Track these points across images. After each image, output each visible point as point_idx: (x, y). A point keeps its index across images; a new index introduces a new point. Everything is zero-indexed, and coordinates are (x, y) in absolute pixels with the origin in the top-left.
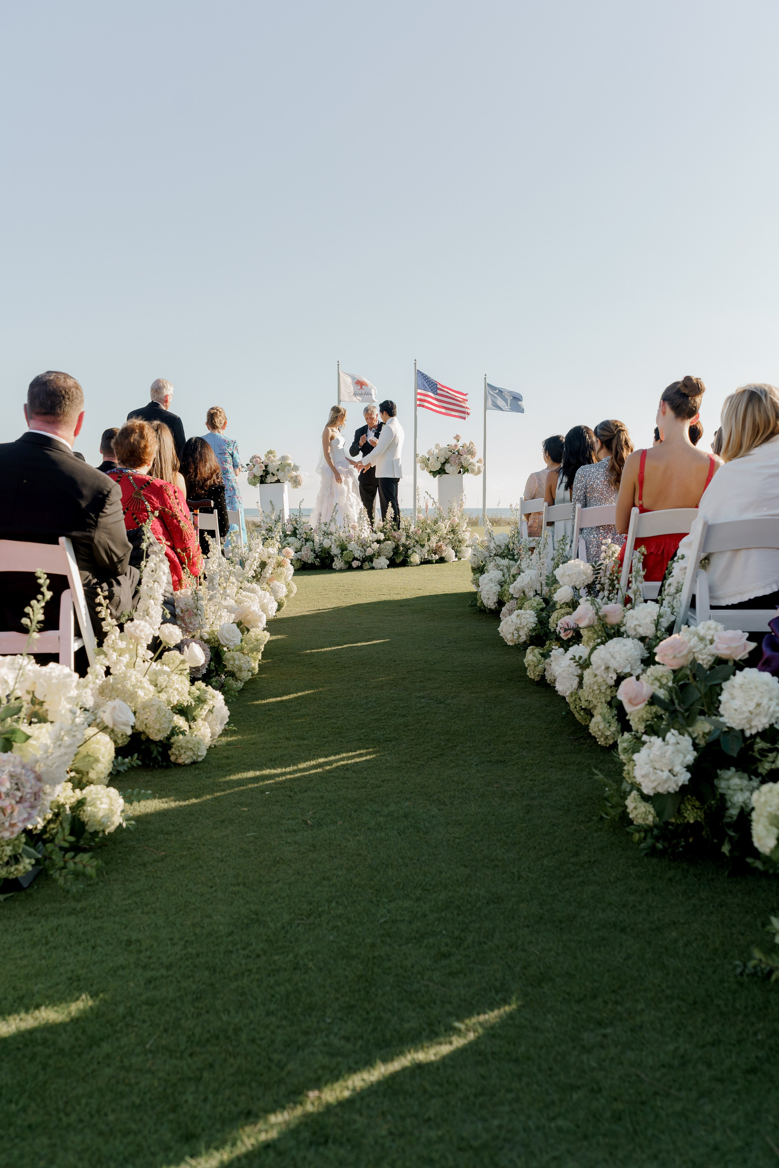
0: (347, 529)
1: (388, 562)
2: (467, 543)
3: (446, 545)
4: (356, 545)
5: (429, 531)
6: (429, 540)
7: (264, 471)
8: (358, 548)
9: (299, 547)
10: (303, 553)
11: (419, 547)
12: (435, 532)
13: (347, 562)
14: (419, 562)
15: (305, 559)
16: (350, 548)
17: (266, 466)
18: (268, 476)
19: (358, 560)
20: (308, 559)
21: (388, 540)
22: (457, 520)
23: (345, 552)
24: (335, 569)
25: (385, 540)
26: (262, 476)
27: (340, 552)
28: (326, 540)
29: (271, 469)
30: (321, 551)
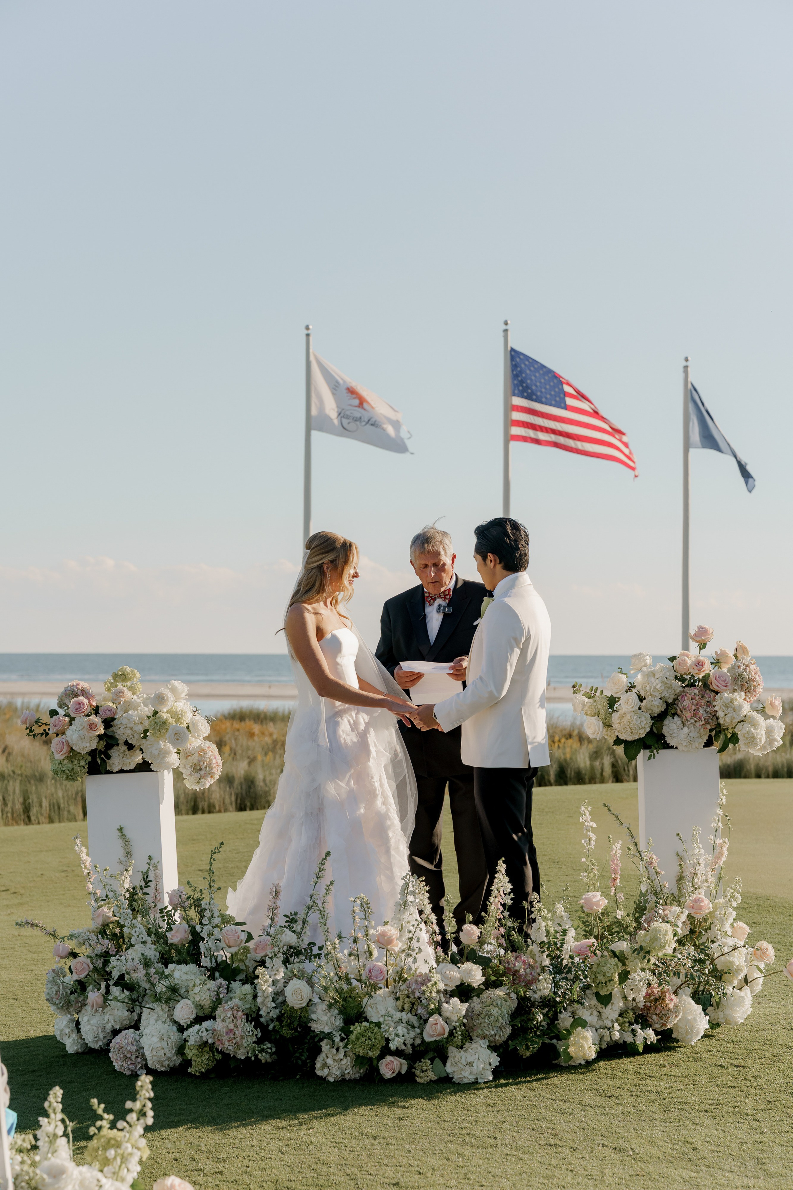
0: (362, 947)
1: (495, 1060)
2: (741, 976)
3: (675, 993)
4: (391, 1001)
5: (622, 946)
6: (624, 976)
7: (100, 737)
8: (398, 1015)
9: (207, 1003)
10: (219, 1025)
11: (594, 1001)
12: (643, 952)
13: (360, 1060)
14: (592, 1054)
15: (228, 1047)
16: (374, 1014)
17: (108, 723)
18: (113, 752)
19: (398, 1053)
20: (238, 1046)
21: (497, 985)
22: (707, 905)
23: (357, 1029)
24: (323, 1079)
25: (488, 984)
26: (93, 753)
27: (339, 1022)
28: (295, 984)
29: (121, 732)
30: (279, 1018)
